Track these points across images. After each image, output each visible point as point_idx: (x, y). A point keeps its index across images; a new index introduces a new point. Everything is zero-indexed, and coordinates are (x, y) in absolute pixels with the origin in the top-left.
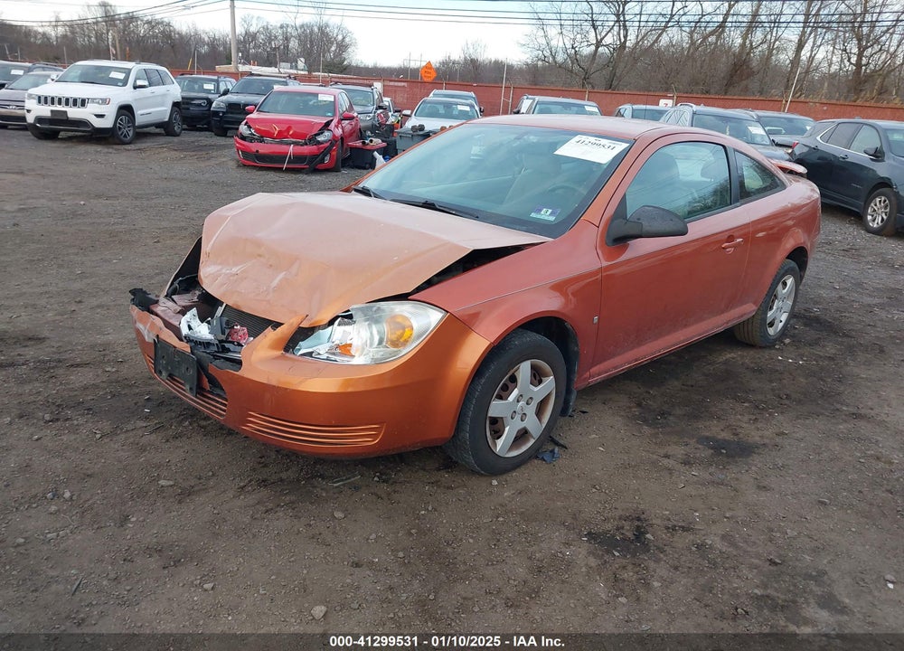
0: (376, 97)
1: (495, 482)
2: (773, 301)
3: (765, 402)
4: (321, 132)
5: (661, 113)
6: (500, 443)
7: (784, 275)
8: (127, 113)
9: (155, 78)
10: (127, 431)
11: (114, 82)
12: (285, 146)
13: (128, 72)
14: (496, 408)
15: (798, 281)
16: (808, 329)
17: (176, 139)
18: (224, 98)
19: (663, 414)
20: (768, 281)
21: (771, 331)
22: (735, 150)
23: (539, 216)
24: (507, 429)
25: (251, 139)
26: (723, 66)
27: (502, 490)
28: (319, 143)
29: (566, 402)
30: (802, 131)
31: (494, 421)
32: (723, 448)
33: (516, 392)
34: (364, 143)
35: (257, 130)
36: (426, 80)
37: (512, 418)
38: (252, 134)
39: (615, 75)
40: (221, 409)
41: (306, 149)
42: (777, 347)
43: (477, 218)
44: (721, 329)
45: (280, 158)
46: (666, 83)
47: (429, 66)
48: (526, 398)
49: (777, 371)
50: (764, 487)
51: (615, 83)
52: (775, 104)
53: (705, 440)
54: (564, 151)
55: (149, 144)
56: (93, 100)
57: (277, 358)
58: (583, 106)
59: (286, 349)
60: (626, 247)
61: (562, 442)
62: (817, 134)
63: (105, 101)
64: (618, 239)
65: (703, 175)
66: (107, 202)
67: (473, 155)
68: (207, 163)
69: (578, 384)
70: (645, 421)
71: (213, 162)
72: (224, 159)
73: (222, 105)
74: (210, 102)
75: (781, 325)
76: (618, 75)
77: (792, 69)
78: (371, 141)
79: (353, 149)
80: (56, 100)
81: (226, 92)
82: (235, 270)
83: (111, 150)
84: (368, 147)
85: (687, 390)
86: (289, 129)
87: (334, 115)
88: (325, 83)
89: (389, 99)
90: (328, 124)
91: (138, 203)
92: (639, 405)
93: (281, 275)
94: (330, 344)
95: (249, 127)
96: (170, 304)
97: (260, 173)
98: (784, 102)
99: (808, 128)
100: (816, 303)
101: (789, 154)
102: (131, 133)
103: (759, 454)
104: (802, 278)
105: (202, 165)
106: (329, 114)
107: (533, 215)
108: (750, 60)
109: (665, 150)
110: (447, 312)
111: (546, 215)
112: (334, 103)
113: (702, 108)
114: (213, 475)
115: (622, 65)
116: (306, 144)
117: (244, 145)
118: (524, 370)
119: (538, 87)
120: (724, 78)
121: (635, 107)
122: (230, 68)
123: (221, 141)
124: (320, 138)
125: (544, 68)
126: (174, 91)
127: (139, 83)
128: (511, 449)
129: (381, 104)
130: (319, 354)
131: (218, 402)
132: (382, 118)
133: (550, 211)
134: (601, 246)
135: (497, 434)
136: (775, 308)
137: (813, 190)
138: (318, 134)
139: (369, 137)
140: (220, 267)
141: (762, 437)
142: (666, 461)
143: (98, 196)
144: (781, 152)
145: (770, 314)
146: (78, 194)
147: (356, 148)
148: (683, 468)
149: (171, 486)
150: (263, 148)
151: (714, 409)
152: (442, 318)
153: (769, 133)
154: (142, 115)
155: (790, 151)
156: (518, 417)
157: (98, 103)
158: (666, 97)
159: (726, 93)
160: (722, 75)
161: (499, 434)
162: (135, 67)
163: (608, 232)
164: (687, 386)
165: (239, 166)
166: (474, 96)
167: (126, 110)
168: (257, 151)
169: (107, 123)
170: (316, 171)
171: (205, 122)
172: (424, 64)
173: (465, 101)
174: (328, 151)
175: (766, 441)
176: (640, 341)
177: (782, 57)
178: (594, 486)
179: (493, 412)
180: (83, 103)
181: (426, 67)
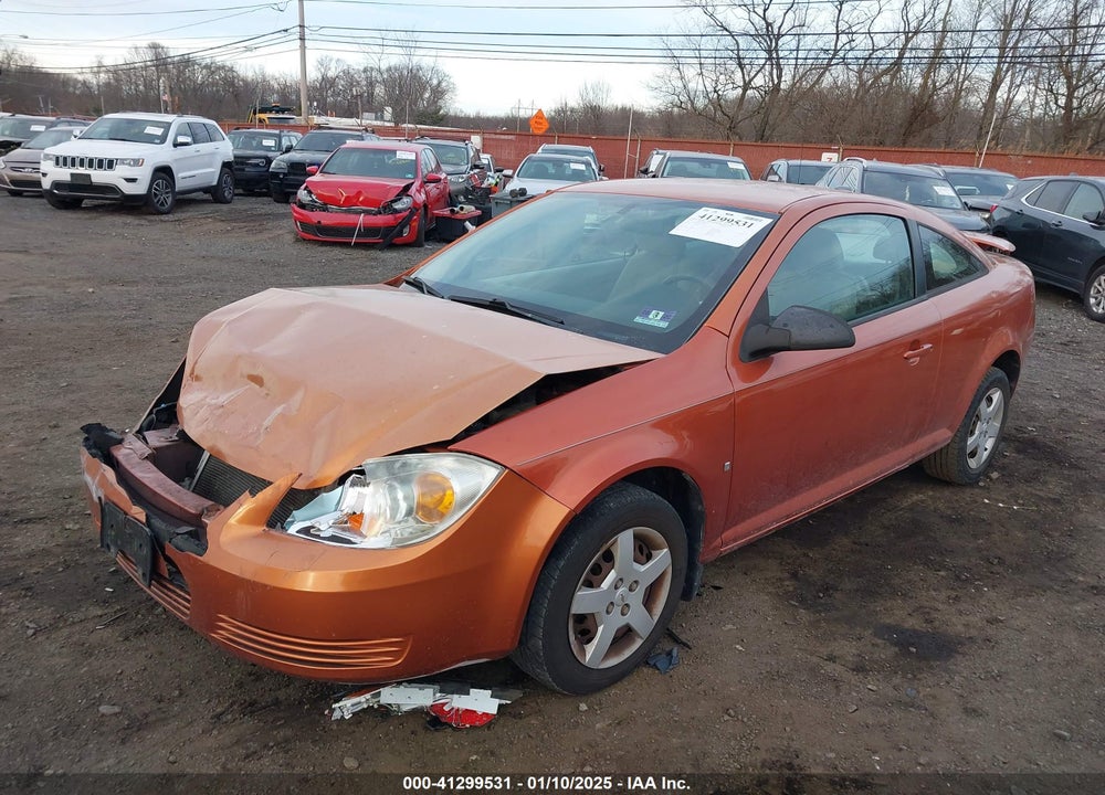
0: (472, 154)
1: (583, 707)
2: (975, 424)
3: (968, 570)
4: (398, 198)
5: (824, 169)
6: (590, 649)
7: (988, 389)
8: (163, 175)
9: (202, 133)
10: (74, 623)
11: (150, 139)
12: (353, 216)
13: (167, 126)
14: (584, 600)
15: (1008, 395)
16: (1021, 456)
17: (224, 207)
18: (286, 156)
19: (827, 589)
20: (968, 397)
21: (973, 463)
22: (919, 224)
23: (646, 322)
24: (600, 629)
25: (311, 207)
26: (900, 110)
27: (594, 719)
28: (396, 211)
29: (689, 581)
30: (1001, 192)
31: (581, 618)
32: (913, 645)
33: (612, 575)
34: (452, 211)
35: (319, 196)
36: (536, 132)
37: (608, 612)
38: (313, 201)
39: (767, 123)
40: (184, 606)
41: (381, 220)
42: (981, 484)
43: (560, 324)
44: (905, 465)
45: (348, 230)
46: (830, 133)
47: (540, 114)
48: (628, 582)
49: (984, 520)
50: (974, 711)
51: (767, 133)
52: (968, 158)
53: (885, 631)
54: (681, 230)
55: (189, 214)
56: (123, 161)
57: (258, 536)
58: (725, 163)
59: (271, 524)
60: (768, 364)
61: (683, 637)
62: (1021, 194)
63: (137, 162)
64: (757, 354)
65: (876, 254)
66: (125, 288)
67: (587, 225)
68: (260, 237)
69: (706, 554)
70: (802, 601)
71: (266, 235)
72: (280, 232)
73: (283, 165)
74: (269, 161)
75: (986, 454)
76: (771, 122)
77: (985, 114)
78: (462, 209)
79: (439, 218)
80: (77, 161)
81: (289, 149)
82: (223, 399)
83: (143, 222)
84: (458, 216)
85: (860, 552)
86: (359, 193)
87: (416, 177)
88: (411, 137)
89: (488, 156)
90: (407, 188)
91: (162, 290)
92: (794, 576)
93: (279, 410)
94: (338, 514)
95: (310, 192)
96: (139, 444)
97: (324, 248)
98: (977, 155)
99: (1010, 187)
100: (1031, 419)
101: (986, 220)
102: (169, 201)
103: (964, 654)
104: (1012, 390)
105: (251, 239)
106: (410, 176)
107: (638, 319)
108: (934, 103)
109: (823, 226)
110: (506, 467)
111: (656, 320)
112: (416, 162)
113: (874, 164)
114: (181, 695)
115: (775, 111)
116: (380, 213)
117: (302, 215)
118: (624, 542)
119: (673, 139)
120: (901, 126)
121: (791, 162)
122: (300, 120)
123: (281, 208)
124: (398, 206)
125: (681, 116)
126: (225, 148)
127: (181, 139)
128: (607, 656)
129: (477, 163)
130: (319, 530)
131: (180, 596)
132: (476, 180)
133: (661, 314)
134: (734, 364)
135: (586, 635)
136: (977, 432)
137: (1023, 273)
138: (393, 201)
139: (460, 203)
140: (204, 394)
141: (966, 625)
142: (829, 667)
143: (113, 282)
144: (977, 219)
145: (970, 440)
146: (88, 279)
147: (444, 218)
148: (854, 678)
149: (116, 714)
150: (325, 218)
151: (897, 581)
152: (498, 477)
153: (959, 193)
154: (183, 179)
155: (987, 216)
156: (617, 610)
157: (129, 164)
158: (829, 150)
159: (904, 144)
160: (899, 122)
161: (588, 637)
162: (175, 120)
163: (743, 343)
164: (861, 544)
165: (297, 240)
166: (592, 151)
167: (164, 173)
168: (319, 222)
169: (140, 189)
170: (392, 246)
171: (262, 185)
172: (535, 112)
173: (580, 157)
174: (407, 221)
175: (973, 633)
176: (792, 489)
177: (973, 99)
178: (726, 711)
179: (578, 607)
180: (111, 164)
181: (536, 116)
